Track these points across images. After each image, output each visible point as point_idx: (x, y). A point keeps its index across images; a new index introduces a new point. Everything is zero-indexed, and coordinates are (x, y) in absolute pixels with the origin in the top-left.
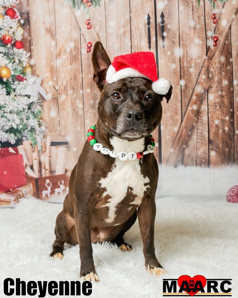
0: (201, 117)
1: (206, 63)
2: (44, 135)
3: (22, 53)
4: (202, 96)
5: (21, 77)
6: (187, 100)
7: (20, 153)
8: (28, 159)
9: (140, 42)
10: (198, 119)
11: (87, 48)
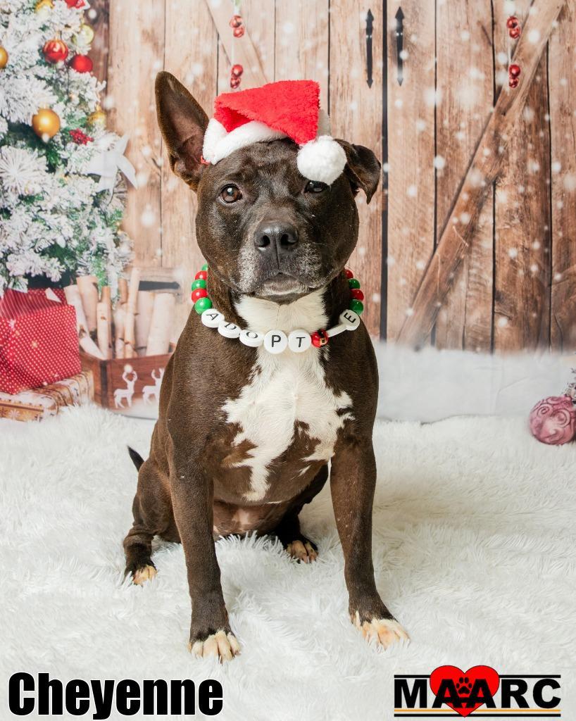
0: (479, 240)
1: (492, 122)
2: (126, 265)
3: (88, 83)
4: (482, 193)
5: (81, 134)
6: (448, 202)
7: (70, 303)
8: (87, 317)
9: (349, 69)
10: (471, 244)
11: (230, 76)
